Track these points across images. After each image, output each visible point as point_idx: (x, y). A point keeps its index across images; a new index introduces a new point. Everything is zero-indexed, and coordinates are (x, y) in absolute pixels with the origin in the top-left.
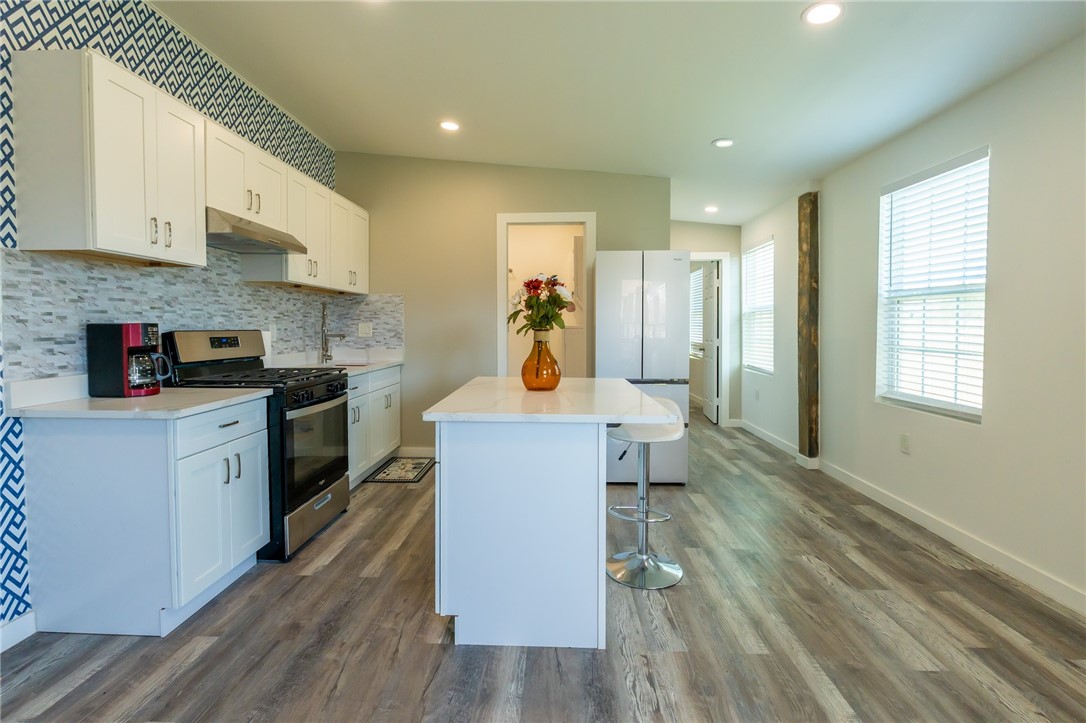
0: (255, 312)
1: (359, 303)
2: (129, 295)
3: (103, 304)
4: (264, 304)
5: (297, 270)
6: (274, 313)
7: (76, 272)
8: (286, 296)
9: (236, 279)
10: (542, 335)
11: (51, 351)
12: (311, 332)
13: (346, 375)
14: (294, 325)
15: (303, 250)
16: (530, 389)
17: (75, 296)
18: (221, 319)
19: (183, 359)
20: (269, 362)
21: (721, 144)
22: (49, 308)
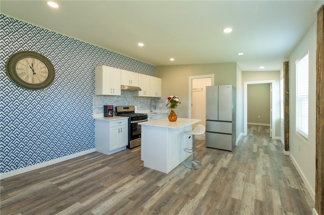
0: (135, 102)
1: (160, 99)
2: (111, 100)
3: (107, 102)
4: (137, 100)
5: (141, 94)
6: (139, 102)
7: (103, 98)
8: (142, 98)
9: (131, 96)
10: (173, 109)
11: (99, 110)
12: (148, 106)
13: (147, 115)
14: (144, 104)
15: (141, 90)
16: (170, 121)
17: (103, 101)
18: (127, 104)
19: (118, 111)
20: (136, 112)
21: (239, 54)
22: (99, 103)
